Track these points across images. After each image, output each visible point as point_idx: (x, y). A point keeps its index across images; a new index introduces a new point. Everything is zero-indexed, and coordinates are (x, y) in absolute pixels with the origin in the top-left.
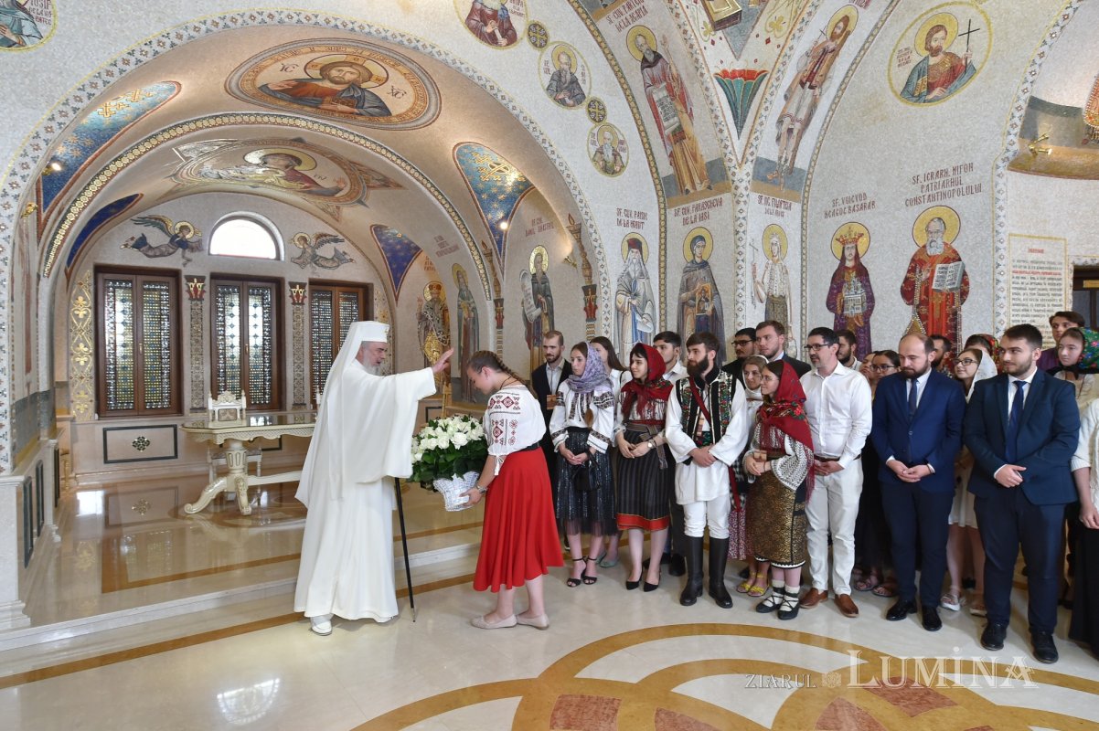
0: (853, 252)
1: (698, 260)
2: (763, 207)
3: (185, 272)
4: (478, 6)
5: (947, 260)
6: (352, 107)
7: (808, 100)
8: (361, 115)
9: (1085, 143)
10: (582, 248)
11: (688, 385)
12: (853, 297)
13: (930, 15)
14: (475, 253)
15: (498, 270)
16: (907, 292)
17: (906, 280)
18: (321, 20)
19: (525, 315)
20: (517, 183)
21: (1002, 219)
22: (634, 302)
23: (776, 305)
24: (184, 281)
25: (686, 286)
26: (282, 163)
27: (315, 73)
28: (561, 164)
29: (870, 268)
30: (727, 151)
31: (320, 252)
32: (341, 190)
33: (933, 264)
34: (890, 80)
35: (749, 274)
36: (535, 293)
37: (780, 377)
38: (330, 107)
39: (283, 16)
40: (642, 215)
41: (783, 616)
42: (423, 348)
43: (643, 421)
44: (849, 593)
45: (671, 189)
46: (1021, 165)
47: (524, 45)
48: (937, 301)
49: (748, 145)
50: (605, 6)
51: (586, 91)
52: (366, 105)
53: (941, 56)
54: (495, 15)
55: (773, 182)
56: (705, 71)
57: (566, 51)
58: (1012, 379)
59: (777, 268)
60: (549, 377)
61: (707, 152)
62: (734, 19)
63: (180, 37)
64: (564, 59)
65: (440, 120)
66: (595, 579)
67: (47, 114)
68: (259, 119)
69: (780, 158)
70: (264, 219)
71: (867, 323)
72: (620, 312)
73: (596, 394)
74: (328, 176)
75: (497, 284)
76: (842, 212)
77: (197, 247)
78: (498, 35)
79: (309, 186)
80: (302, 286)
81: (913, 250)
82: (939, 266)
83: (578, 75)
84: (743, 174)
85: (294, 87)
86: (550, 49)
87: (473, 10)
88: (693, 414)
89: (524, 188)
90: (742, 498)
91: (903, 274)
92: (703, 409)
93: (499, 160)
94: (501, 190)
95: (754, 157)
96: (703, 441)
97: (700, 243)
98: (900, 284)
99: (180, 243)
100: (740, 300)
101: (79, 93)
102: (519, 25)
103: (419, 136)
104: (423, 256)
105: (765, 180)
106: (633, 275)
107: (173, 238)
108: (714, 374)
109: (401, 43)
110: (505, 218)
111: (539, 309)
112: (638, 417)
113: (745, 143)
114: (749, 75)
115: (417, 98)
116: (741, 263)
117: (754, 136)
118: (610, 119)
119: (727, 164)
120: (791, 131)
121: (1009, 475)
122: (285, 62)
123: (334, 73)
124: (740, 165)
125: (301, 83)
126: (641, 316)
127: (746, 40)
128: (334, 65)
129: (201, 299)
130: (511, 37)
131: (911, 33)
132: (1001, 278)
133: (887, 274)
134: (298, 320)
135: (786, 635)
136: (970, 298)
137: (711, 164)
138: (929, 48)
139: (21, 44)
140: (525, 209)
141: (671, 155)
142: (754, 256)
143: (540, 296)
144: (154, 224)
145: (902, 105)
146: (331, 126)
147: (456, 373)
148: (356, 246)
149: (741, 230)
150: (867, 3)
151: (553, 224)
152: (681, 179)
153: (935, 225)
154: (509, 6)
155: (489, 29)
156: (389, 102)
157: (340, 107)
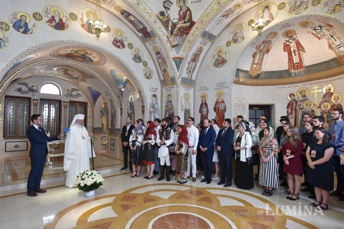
0: (204, 99)
1: (169, 100)
2: (184, 89)
3: (33, 98)
4: (115, 39)
5: (222, 103)
6: (83, 59)
7: (194, 64)
8: (85, 61)
9: (250, 78)
10: (141, 97)
11: (161, 130)
12: (204, 110)
13: (219, 48)
14: (115, 96)
15: (121, 100)
16: (215, 109)
18: (76, 42)
19: (128, 112)
20: (126, 80)
21: (232, 94)
22: (154, 110)
23: (187, 111)
24: (32, 100)
25: (167, 107)
26: (63, 70)
28: (136, 76)
29: (208, 103)
30: (175, 75)
31: (72, 93)
32: (79, 78)
33: (220, 104)
34: (211, 61)
38: (77, 59)
39: (66, 41)
40: (157, 89)
42: (101, 120)
44: (195, 177)
46: (237, 82)
47: (127, 48)
48: (220, 111)
49: (180, 74)
50: (147, 40)
51: (142, 59)
52: (87, 59)
53: (221, 57)
54: (120, 41)
55: (186, 83)
56: (170, 57)
57: (138, 50)
58: (224, 129)
59: (187, 103)
60: (127, 127)
62: (177, 45)
63: (40, 46)
64: (137, 51)
65: (106, 64)
66: (139, 176)
67: (6, 64)
68: (58, 61)
69: (188, 77)
70: (56, 84)
71: (207, 116)
72: (150, 112)
73: (138, 132)
74: (76, 74)
75: (121, 104)
76: (202, 90)
77: (37, 91)
78: (120, 46)
79: (70, 76)
80: (67, 102)
81: (216, 100)
82: (221, 104)
83: (141, 55)
84: (179, 81)
85: (68, 54)
86: (133, 49)
87: (114, 40)
88: (162, 137)
89: (128, 81)
91: (214, 105)
92: (164, 136)
93: (121, 74)
94: (122, 80)
95: (181, 77)
97: (170, 96)
98: (213, 107)
99: (31, 90)
100: (178, 110)
101: (14, 59)
102: (126, 44)
103: (101, 67)
104: (102, 96)
105: (184, 82)
106: (154, 103)
107: (29, 89)
108: (167, 128)
109: (96, 48)
110: (123, 87)
111: (131, 111)
113: (179, 73)
114: (180, 58)
115: (100, 58)
116: (178, 101)
117: (181, 72)
118: (148, 66)
119: (175, 78)
120: (190, 71)
121: (219, 148)
122: (66, 50)
123: (78, 52)
124: (178, 79)
125: (69, 54)
126: (156, 113)
127: (180, 50)
128: (78, 51)
129: (37, 106)
130: (124, 46)
131: (215, 52)
132: (232, 107)
133: (211, 105)
134: (65, 112)
136: (226, 111)
138: (219, 55)
140: (128, 85)
141: (163, 75)
142: (182, 100)
143: (131, 108)
144: (24, 85)
146: (77, 63)
147: (110, 127)
148: (83, 92)
149: (178, 94)
150: (206, 44)
151: (135, 90)
152: (165, 81)
153: (220, 94)
154: (123, 39)
155: (118, 44)
156: (93, 59)
157: (80, 59)
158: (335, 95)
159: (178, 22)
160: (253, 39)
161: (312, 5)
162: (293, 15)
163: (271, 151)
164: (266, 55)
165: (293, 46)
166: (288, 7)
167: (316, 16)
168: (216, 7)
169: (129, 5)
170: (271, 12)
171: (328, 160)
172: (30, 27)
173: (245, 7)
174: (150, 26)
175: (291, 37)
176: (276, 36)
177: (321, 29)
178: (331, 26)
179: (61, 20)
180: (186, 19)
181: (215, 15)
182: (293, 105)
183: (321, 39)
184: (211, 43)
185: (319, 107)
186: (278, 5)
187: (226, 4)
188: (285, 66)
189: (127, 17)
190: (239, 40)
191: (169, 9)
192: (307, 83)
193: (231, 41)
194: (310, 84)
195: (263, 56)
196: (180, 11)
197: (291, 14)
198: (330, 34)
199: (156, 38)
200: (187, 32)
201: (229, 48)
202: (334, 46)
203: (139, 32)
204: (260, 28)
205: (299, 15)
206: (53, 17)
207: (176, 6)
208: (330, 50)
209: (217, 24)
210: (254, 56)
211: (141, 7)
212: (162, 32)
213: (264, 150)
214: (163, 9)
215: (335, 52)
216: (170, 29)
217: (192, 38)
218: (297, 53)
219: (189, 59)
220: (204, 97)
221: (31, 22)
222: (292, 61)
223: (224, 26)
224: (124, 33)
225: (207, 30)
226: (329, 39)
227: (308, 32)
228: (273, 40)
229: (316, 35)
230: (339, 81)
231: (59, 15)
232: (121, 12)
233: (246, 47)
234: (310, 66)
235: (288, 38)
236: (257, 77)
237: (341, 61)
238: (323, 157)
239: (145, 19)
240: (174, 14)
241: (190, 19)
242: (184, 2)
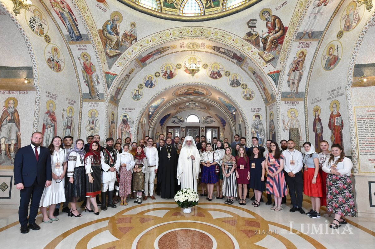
0: (317, 114)
1: (272, 119)
2: (287, 104)
3: (181, 126)
4: (212, 72)
5: (338, 116)
7: (298, 74)
12: (318, 127)
13: (329, 45)
14: (230, 120)
16: (330, 126)
17: (329, 122)
21: (350, 103)
22: (257, 131)
24: (181, 128)
25: (270, 127)
27: (186, 91)
28: (234, 100)
29: (321, 119)
30: (273, 92)
31: (207, 120)
33: (335, 118)
34: (322, 64)
40: (260, 109)
45: (267, 101)
47: (224, 77)
48: (336, 128)
49: (279, 89)
50: (242, 64)
51: (241, 82)
52: (199, 93)
53: (332, 56)
54: (216, 73)
56: (264, 74)
57: (235, 75)
59: (294, 120)
62: (273, 59)
63: (159, 93)
64: (234, 77)
65: (212, 94)
67: (142, 109)
69: (292, 91)
70: (196, 114)
71: (322, 135)
74: (202, 106)
76: (314, 103)
77: (183, 121)
78: (217, 76)
80: (203, 128)
81: (330, 113)
82: (336, 118)
83: (239, 79)
84: (278, 97)
86: (230, 76)
91: (328, 120)
95: (281, 92)
97: (272, 115)
98: (328, 124)
99: (180, 121)
100: (279, 130)
101: (145, 105)
102: (222, 73)
103: (211, 97)
106: (257, 124)
110: (234, 112)
114: (277, 72)
115: (206, 91)
116: (278, 120)
117: (280, 87)
119: (274, 95)
122: (180, 91)
123: (189, 90)
124: (277, 95)
125: (185, 93)
127: (277, 63)
129: (184, 132)
130: (220, 76)
131: (325, 50)
133: (325, 121)
136: (344, 127)
138: (329, 54)
139: (139, 100)
141: (264, 93)
142: (284, 118)
144: (176, 118)
145: (325, 71)
148: (215, 118)
149: (278, 111)
150: (308, 46)
152: (267, 99)
153: (335, 105)
154: (220, 70)
155: (215, 76)
156: (202, 92)
159: (268, 35)
168: (304, 0)
169: (214, 41)
172: (153, 82)
174: (238, 51)
179: (171, 72)
180: (276, 29)
184: (318, 42)
189: (218, 51)
190: (353, 24)
191: (255, 27)
193: (343, 29)
196: (267, 24)
199: (247, 60)
201: (341, 40)
203: (233, 59)
206: (166, 71)
207: (262, 21)
209: (314, 18)
211: (226, 38)
214: (249, 30)
216: (261, 45)
217: (286, 46)
219: (287, 70)
220: (316, 111)
221: (154, 79)
224: (219, 65)
231: (170, 68)
232: (213, 49)
233: (365, 30)
239: (231, 47)
240: (262, 29)
241: (280, 27)
242: (268, 13)
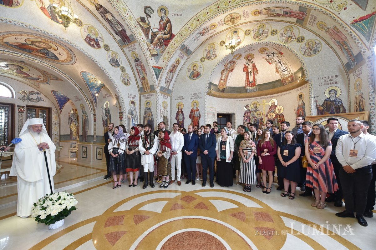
0: (180, 108)
1: (148, 107)
2: (162, 97)
4: (89, 36)
5: (197, 111)
6: (44, 55)
7: (172, 75)
8: (48, 58)
9: (218, 91)
10: (119, 102)
11: (144, 136)
12: (180, 117)
14: (88, 101)
15: (95, 106)
16: (190, 117)
17: (190, 114)
18: (32, 27)
19: (102, 119)
20: (101, 84)
21: (206, 104)
22: (133, 116)
23: (165, 118)
25: (145, 113)
26: (15, 67)
28: (113, 81)
29: (184, 111)
31: (31, 97)
32: (39, 79)
33: (195, 111)
34: (187, 74)
35: (159, 112)
36: (106, 113)
37: (165, 134)
38: (36, 54)
39: (15, 23)
40: (135, 96)
41: (165, 187)
42: (70, 127)
43: (133, 145)
44: (180, 180)
45: (142, 91)
46: (209, 94)
47: (103, 49)
48: (195, 119)
49: (159, 83)
50: (125, 45)
51: (120, 63)
52: (50, 55)
53: (196, 71)
54: (94, 40)
55: (165, 92)
56: (149, 65)
58: (206, 134)
59: (165, 110)
60: (109, 135)
61: (150, 83)
62: (156, 55)
64: (114, 55)
65: (76, 64)
66: (120, 186)
68: (5, 52)
69: (166, 87)
70: (7, 84)
71: (183, 123)
72: (129, 119)
73: (121, 139)
74: (34, 74)
75: (94, 110)
76: (178, 100)
78: (95, 45)
79: (27, 76)
80: (23, 107)
81: (191, 108)
83: (118, 60)
84: (158, 89)
85: (20, 45)
86: (110, 52)
87: (87, 37)
88: (145, 143)
89: (103, 86)
90: (157, 162)
92: (148, 142)
93: (95, 78)
94: (96, 85)
95: (160, 86)
96: (147, 149)
97: (149, 104)
98: (189, 115)
100: (157, 117)
102: (101, 44)
104: (70, 101)
105: (163, 91)
106: (132, 110)
108: (150, 133)
109: (62, 41)
110: (97, 93)
111: (107, 117)
112: (131, 144)
113: (158, 82)
114: (159, 68)
115: (68, 56)
116: (157, 109)
117: (160, 81)
118: (126, 72)
119: (155, 86)
120: (168, 81)
121: (206, 152)
122: (17, 37)
123: (37, 44)
124: (157, 87)
125: (23, 44)
126: (134, 120)
127: (159, 60)
128: (37, 42)
130: (99, 47)
131: (190, 66)
132: (206, 115)
133: (187, 113)
134: (20, 118)
135: (166, 191)
136: (201, 118)
137: (151, 86)
138: (194, 69)
140: (103, 91)
141: (142, 83)
142: (160, 107)
143: (107, 114)
146: (36, 60)
147: (81, 134)
148: (46, 96)
149: (158, 101)
150: (183, 58)
151: (111, 96)
152: (144, 88)
153: (195, 104)
154: (98, 38)
155: (92, 43)
156: (58, 56)
157: (40, 54)
158: (278, 107)
159: (158, 32)
160: (224, 58)
161: (271, 34)
162: (257, 41)
163: (250, 152)
164: (230, 73)
165: (250, 68)
166: (252, 34)
167: (274, 43)
168: (195, 23)
170: (239, 36)
171: (299, 157)
173: (219, 29)
174: (130, 29)
175: (250, 60)
176: (240, 58)
177: (273, 55)
178: (281, 54)
180: (165, 31)
181: (194, 30)
182: (248, 114)
183: (271, 64)
184: (187, 58)
185: (267, 116)
186: (245, 31)
187: (205, 21)
188: (243, 84)
189: (103, 13)
190: (212, 57)
191: (150, 17)
192: (258, 97)
193: (205, 57)
194: (260, 98)
195: (228, 73)
196: (160, 21)
197: (255, 40)
198: (279, 61)
199: (137, 45)
200: (166, 43)
201: (203, 63)
202: (280, 70)
203: (117, 34)
204: (232, 47)
205: (261, 41)
207: (157, 15)
208: (277, 74)
209: (194, 40)
210: (222, 73)
211: (121, 6)
212: (142, 38)
213: (245, 152)
214: (144, 15)
215: (280, 75)
216: (150, 37)
217: (171, 50)
218: (252, 74)
219: (168, 69)
220: (179, 105)
222: (248, 80)
223: (199, 43)
224: (98, 32)
225: (185, 44)
226: (277, 65)
227: (263, 57)
228: (237, 61)
229: (268, 61)
230: (281, 97)
232: (96, 7)
233: (218, 64)
234: (261, 85)
235: (248, 61)
236: (223, 91)
237: (284, 82)
238: (294, 155)
239: (124, 20)
240: (154, 23)
241: (169, 31)
242: (165, 12)
